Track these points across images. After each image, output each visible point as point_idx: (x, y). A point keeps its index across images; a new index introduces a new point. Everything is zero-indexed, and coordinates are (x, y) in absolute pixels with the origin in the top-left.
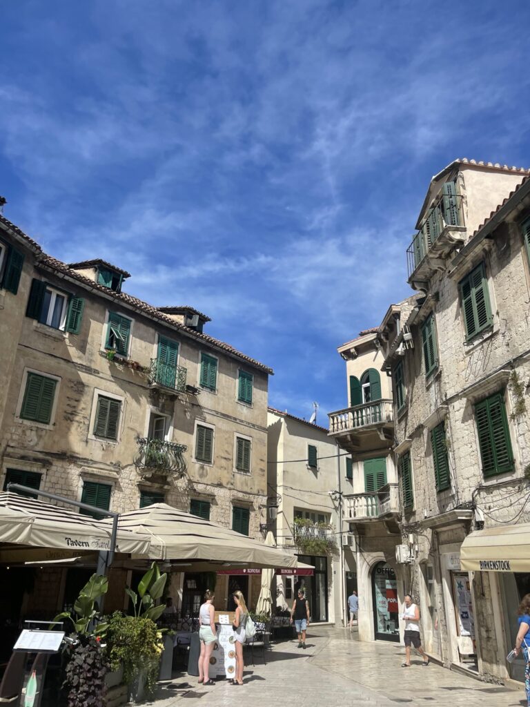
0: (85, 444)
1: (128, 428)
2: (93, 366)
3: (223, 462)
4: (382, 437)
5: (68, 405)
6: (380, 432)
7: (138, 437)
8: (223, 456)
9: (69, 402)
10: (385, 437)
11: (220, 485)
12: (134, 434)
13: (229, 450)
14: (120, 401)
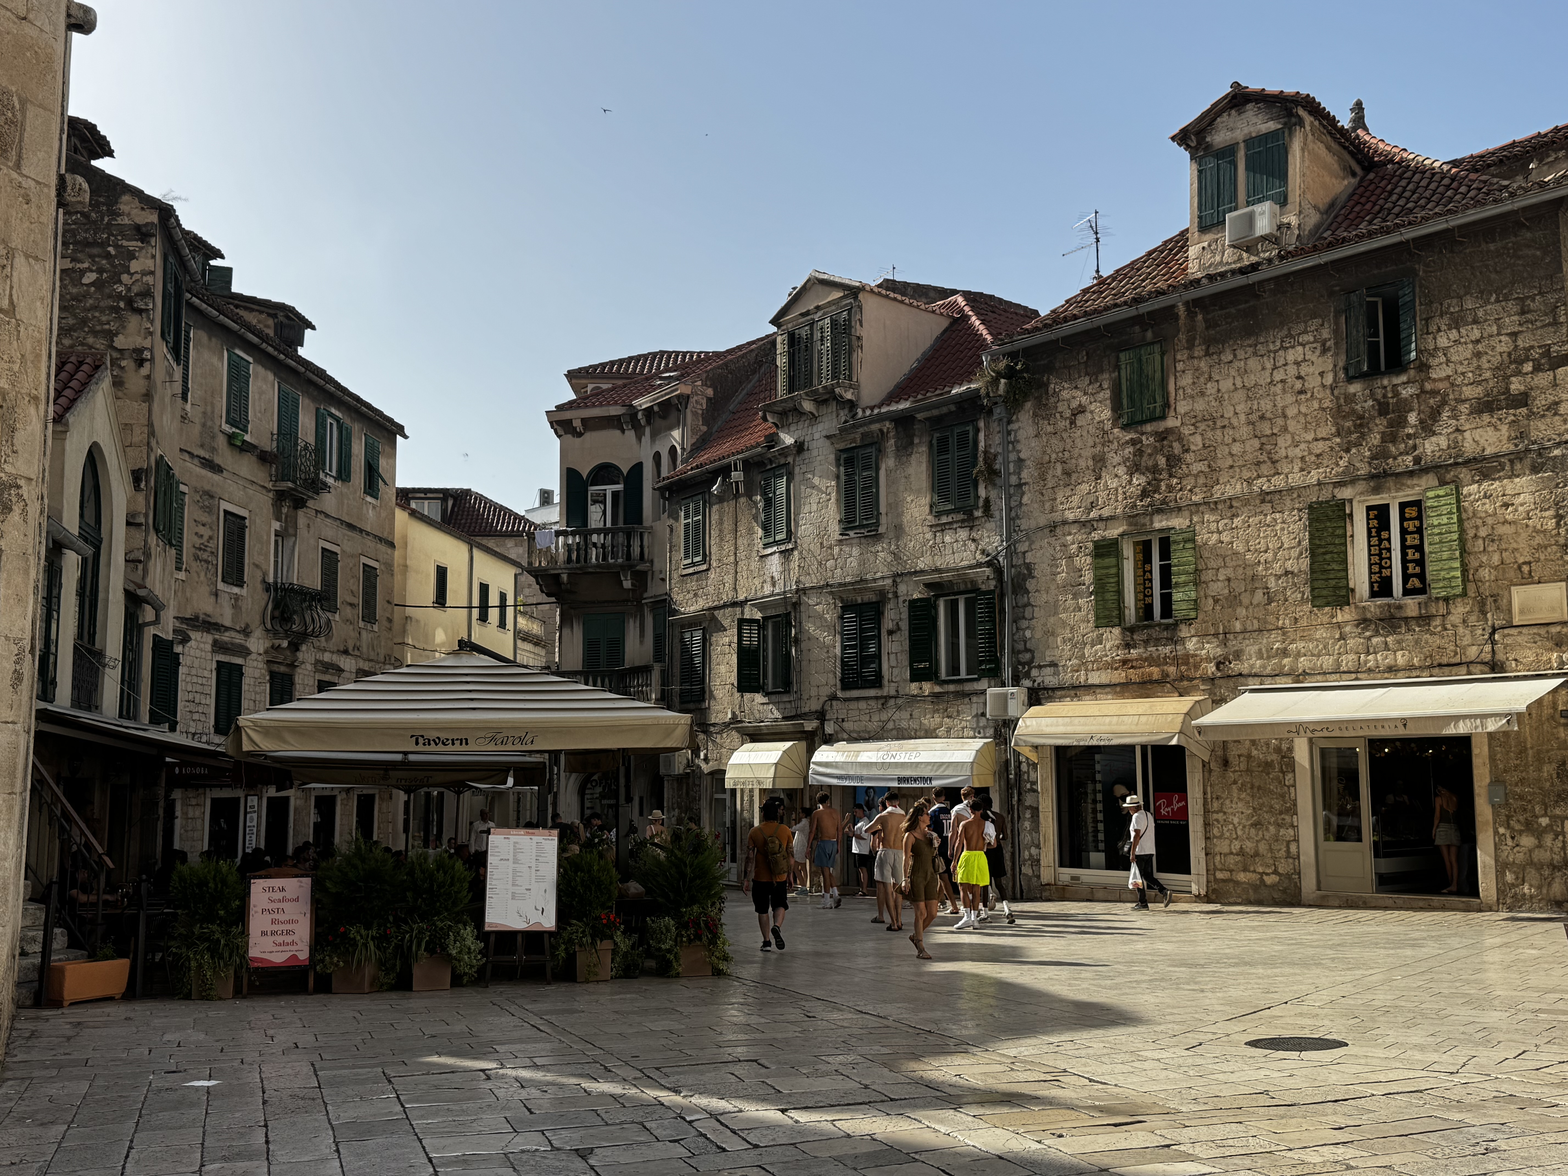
0: (213, 598)
1: (254, 564)
2: (218, 460)
3: (348, 609)
4: (627, 584)
5: (196, 534)
6: (626, 577)
7: (264, 581)
8: (348, 600)
9: (197, 530)
10: (632, 584)
11: (346, 652)
12: (259, 575)
13: (354, 588)
14: (245, 518)
